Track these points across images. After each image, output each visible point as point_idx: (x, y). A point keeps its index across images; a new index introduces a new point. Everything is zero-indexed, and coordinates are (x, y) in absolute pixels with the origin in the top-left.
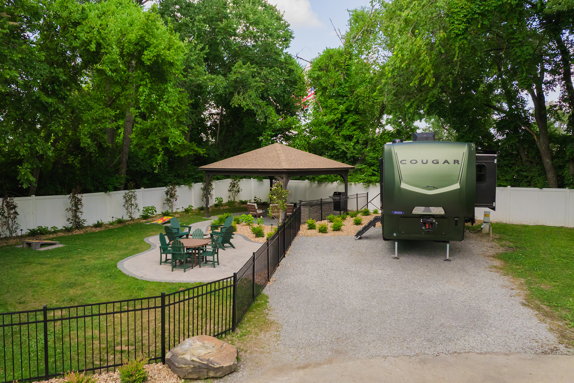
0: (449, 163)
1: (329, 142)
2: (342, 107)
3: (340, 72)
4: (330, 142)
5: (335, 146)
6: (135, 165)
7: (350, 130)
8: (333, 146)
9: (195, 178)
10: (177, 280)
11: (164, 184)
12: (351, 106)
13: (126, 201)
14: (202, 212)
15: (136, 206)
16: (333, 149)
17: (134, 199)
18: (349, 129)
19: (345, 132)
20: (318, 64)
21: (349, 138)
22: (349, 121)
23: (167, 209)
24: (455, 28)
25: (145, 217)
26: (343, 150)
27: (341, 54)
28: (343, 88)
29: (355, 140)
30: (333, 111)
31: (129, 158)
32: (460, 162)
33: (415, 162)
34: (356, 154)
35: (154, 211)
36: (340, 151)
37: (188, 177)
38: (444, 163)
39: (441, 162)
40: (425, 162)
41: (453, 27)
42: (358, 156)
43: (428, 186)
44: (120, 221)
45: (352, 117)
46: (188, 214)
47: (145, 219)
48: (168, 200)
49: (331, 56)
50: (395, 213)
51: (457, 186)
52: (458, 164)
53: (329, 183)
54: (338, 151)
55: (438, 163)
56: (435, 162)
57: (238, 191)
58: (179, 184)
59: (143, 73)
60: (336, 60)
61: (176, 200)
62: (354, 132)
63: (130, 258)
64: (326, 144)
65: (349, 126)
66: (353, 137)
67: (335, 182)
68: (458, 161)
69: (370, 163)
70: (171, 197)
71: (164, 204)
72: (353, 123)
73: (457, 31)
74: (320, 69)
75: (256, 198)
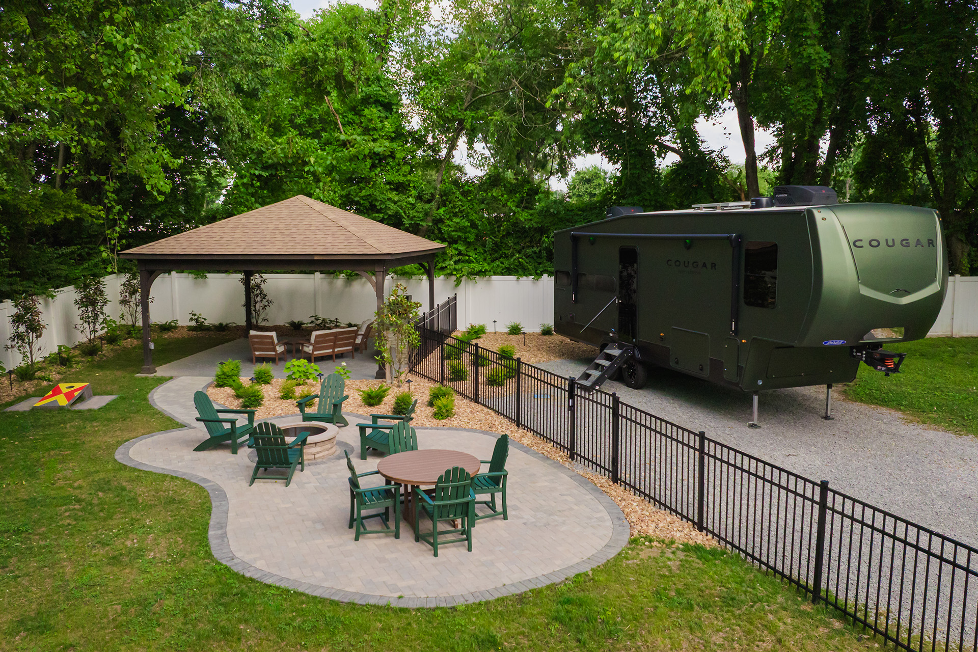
0: (922, 246)
1: (361, 194)
2: (389, 126)
3: (376, 54)
8: (370, 203)
16: (370, 209)
20: (331, 33)
21: (398, 188)
27: (376, 19)
28: (382, 88)
29: (414, 192)
33: (876, 243)
36: (390, 212)
38: (916, 246)
39: (913, 243)
40: (890, 243)
43: (898, 290)
45: (402, 146)
49: (355, 21)
50: (830, 343)
52: (933, 246)
54: (385, 214)
55: (909, 245)
56: (904, 243)
61: (39, 336)
66: (409, 186)
68: (933, 241)
69: (452, 237)
75: (195, 315)
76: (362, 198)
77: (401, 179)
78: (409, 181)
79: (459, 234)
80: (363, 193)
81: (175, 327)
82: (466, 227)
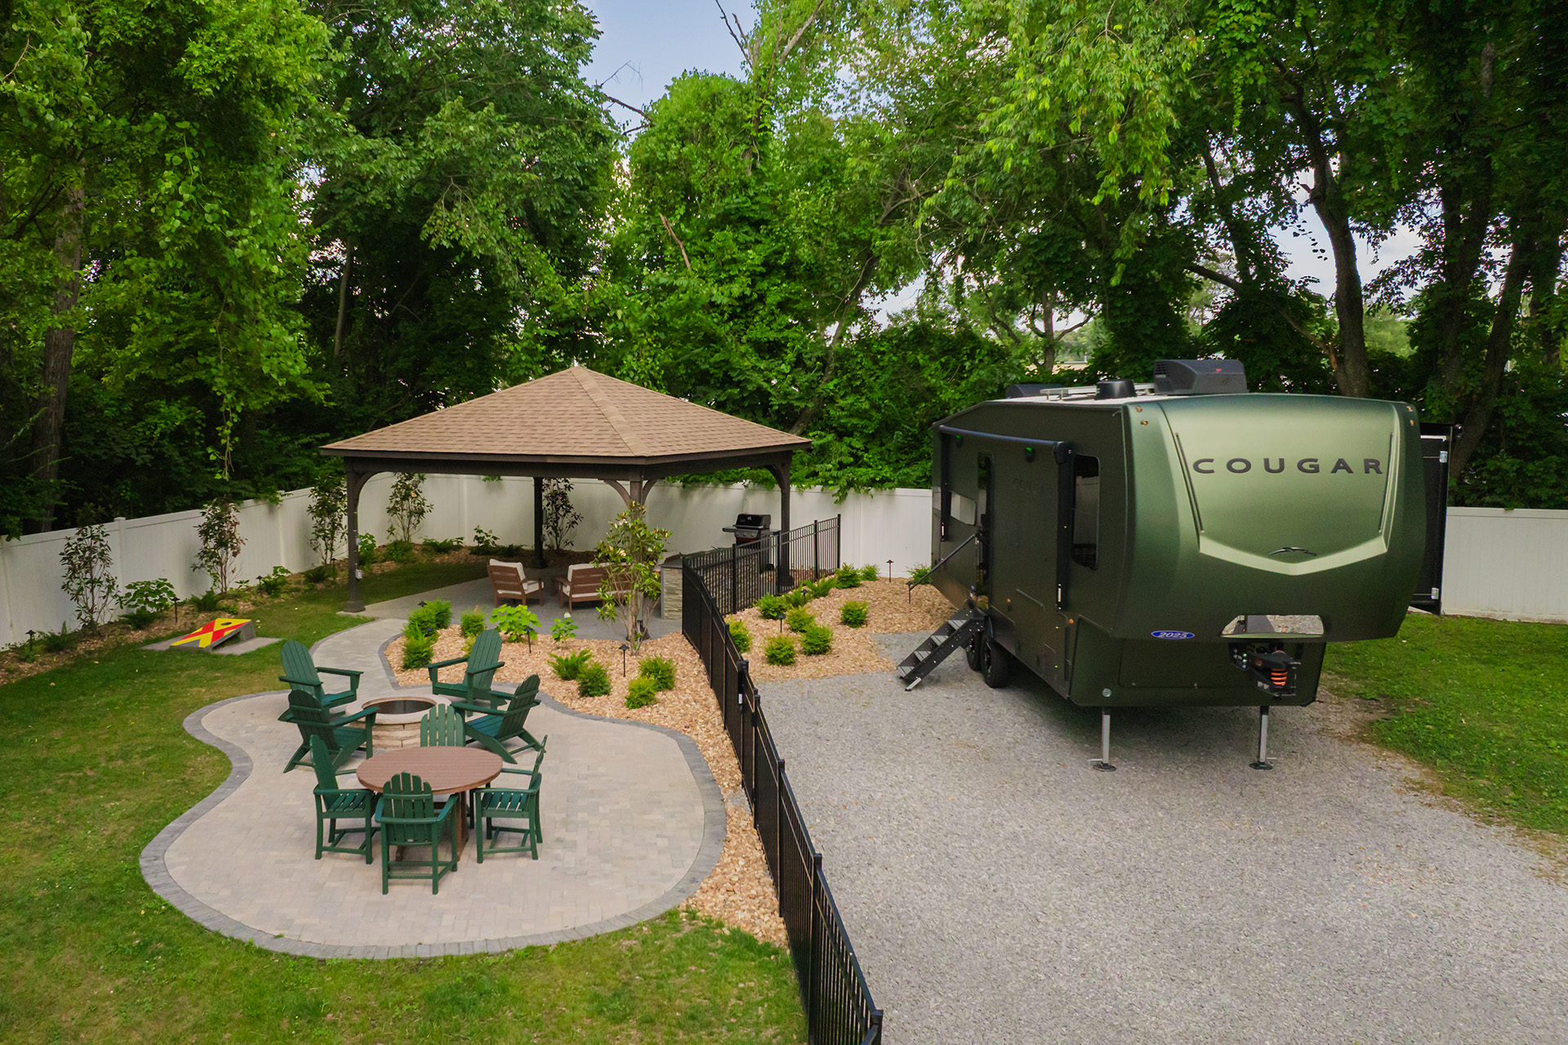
0: (1350, 471)
1: (712, 360)
2: (754, 257)
3: (743, 147)
4: (716, 363)
5: (733, 374)
6: (89, 439)
7: (774, 326)
8: (725, 373)
9: (286, 477)
10: (427, 940)
11: (188, 502)
12: (779, 253)
13: (74, 570)
14: (320, 586)
15: (110, 588)
16: (727, 381)
17: (100, 562)
18: (771, 322)
19: (759, 332)
20: (676, 122)
21: (771, 349)
22: (772, 299)
23: (207, 584)
24: (1235, 25)
25: (140, 621)
26: (760, 388)
27: (745, 94)
28: (751, 198)
29: (790, 356)
30: (727, 268)
31: (69, 415)
32: (1382, 468)
33: (1242, 466)
34: (797, 399)
35: (165, 595)
36: (750, 387)
37: (267, 474)
38: (1334, 471)
39: (1326, 465)
40: (1274, 465)
41: (1228, 21)
42: (802, 405)
43: (1287, 549)
44: (55, 644)
45: (778, 285)
46: (277, 596)
47: (138, 627)
48: (209, 555)
49: (713, 101)
50: (1163, 635)
51: (1375, 547)
52: (1379, 472)
53: (716, 485)
54: (743, 389)
55: (1316, 470)
56: (1306, 466)
57: (421, 513)
58: (238, 498)
59: (171, 121)
60: (729, 112)
61: (235, 555)
62: (785, 333)
63: (180, 831)
64: (704, 367)
65: (773, 314)
66: (785, 346)
67: (739, 485)
68: (1378, 463)
69: (843, 426)
70: (222, 543)
71: (195, 568)
72: (784, 306)
73: (1240, 35)
74: (684, 137)
75: (480, 531)
76: (713, 365)
77: (772, 335)
78: (787, 339)
79: (855, 421)
80: (717, 357)
81: (459, 547)
82: (866, 411)
